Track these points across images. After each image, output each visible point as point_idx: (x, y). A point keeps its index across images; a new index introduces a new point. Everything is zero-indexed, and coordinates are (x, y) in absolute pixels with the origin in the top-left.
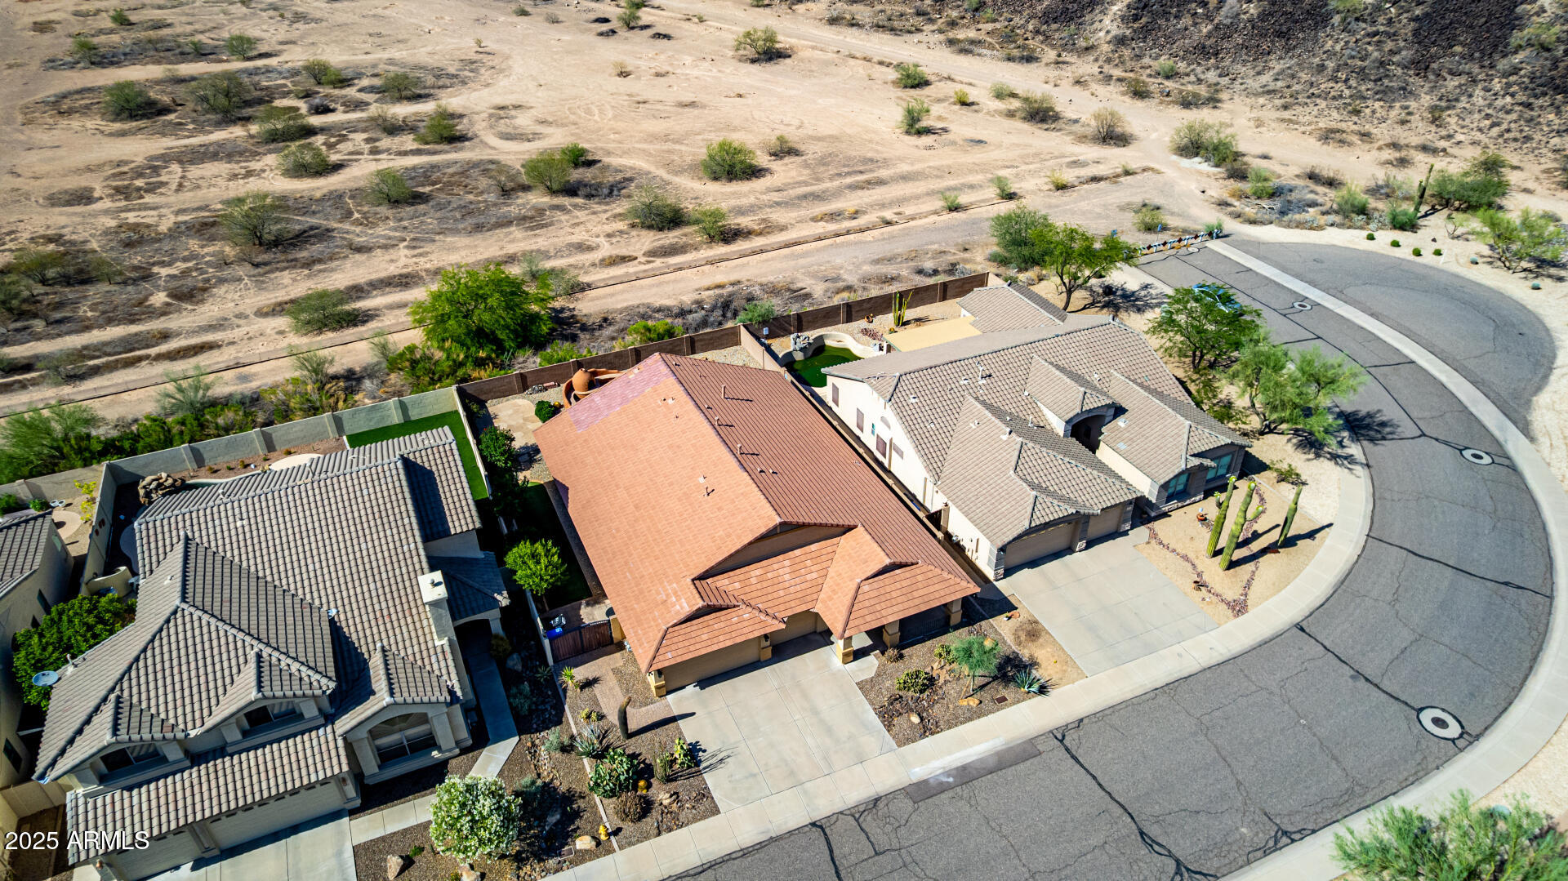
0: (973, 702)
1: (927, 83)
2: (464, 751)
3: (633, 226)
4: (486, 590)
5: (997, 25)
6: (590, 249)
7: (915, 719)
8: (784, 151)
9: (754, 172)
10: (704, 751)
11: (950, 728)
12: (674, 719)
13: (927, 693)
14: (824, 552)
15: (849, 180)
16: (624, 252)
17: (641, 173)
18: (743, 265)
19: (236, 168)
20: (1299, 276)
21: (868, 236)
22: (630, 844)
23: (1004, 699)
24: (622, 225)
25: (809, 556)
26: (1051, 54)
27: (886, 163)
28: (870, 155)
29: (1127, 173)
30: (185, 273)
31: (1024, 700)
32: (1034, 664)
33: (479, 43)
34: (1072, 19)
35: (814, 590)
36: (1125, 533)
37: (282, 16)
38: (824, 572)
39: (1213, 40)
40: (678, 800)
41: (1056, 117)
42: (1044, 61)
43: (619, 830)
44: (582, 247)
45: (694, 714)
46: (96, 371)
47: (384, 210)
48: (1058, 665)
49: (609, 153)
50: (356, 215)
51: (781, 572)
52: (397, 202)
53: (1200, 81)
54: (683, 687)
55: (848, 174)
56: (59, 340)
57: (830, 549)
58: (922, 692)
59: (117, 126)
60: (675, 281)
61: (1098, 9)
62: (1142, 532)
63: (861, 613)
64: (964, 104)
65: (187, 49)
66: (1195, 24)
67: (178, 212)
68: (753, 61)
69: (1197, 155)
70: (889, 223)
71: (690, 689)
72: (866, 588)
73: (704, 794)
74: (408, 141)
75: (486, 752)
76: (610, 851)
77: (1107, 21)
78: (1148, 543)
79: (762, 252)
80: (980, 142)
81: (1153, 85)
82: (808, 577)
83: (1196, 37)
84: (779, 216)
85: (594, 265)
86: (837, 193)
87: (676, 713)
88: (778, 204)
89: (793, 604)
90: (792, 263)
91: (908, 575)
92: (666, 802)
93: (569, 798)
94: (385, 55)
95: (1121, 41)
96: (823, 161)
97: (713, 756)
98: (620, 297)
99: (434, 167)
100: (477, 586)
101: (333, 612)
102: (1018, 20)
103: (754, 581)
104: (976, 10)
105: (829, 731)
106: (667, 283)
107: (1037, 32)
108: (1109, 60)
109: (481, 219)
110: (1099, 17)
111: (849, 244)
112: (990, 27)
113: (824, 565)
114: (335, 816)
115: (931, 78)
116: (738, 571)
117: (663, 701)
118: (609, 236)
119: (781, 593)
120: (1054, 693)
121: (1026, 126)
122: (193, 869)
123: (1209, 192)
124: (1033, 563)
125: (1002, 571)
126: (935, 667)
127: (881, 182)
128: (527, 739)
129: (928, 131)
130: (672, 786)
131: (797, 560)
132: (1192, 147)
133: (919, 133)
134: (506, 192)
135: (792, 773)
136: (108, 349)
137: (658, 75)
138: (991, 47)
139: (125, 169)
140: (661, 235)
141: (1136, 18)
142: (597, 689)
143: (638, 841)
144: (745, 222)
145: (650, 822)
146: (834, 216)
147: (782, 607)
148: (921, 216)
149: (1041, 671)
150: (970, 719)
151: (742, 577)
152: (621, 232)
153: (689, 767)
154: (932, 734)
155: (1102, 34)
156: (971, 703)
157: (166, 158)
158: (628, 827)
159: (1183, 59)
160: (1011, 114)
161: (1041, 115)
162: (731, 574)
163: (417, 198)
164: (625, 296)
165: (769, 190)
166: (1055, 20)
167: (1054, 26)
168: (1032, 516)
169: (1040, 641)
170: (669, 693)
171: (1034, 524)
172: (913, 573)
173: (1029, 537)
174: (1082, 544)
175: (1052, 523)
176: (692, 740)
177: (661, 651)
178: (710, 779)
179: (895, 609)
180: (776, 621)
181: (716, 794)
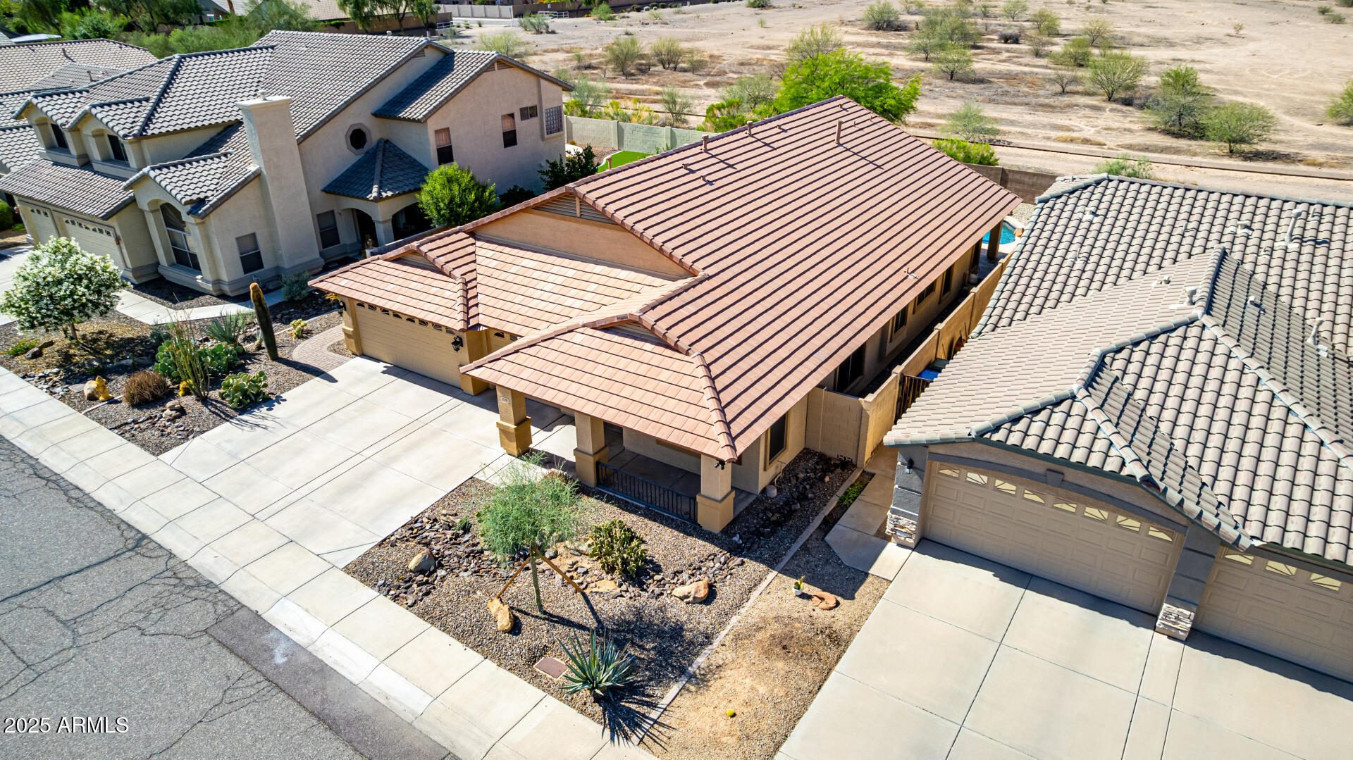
0: (503, 621)
3: (1151, 130)
4: (376, 181)
6: (1068, 130)
10: (270, 409)
11: (421, 615)
12: (317, 372)
14: (628, 286)
16: (1098, 139)
23: (557, 671)
31: (569, 701)
33: (1241, 26)
38: (593, 308)
40: (173, 419)
43: (119, 401)
44: (1061, 128)
45: (335, 382)
48: (724, 722)
51: (550, 278)
63: (523, 359)
71: (381, 366)
72: (578, 336)
73: (189, 435)
76: (80, 411)
87: (331, 373)
92: (168, 412)
100: (377, 175)
103: (514, 269)
105: (351, 488)
117: (349, 358)
118: (1107, 129)
119: (518, 299)
120: (629, 748)
125: (909, 525)
130: (194, 406)
134: (1063, 93)
143: (99, 420)
147: (493, 313)
149: (686, 700)
150: (460, 637)
153: (234, 408)
154: (395, 597)
156: (499, 618)
158: (125, 404)
168: (1015, 420)
169: (780, 665)
170: (363, 355)
171: (996, 437)
172: (667, 363)
173: (1018, 496)
174: (1180, 616)
175: (1071, 475)
176: (284, 396)
177: (346, 274)
178: (220, 429)
179: (574, 388)
180: (460, 317)
181: (192, 442)
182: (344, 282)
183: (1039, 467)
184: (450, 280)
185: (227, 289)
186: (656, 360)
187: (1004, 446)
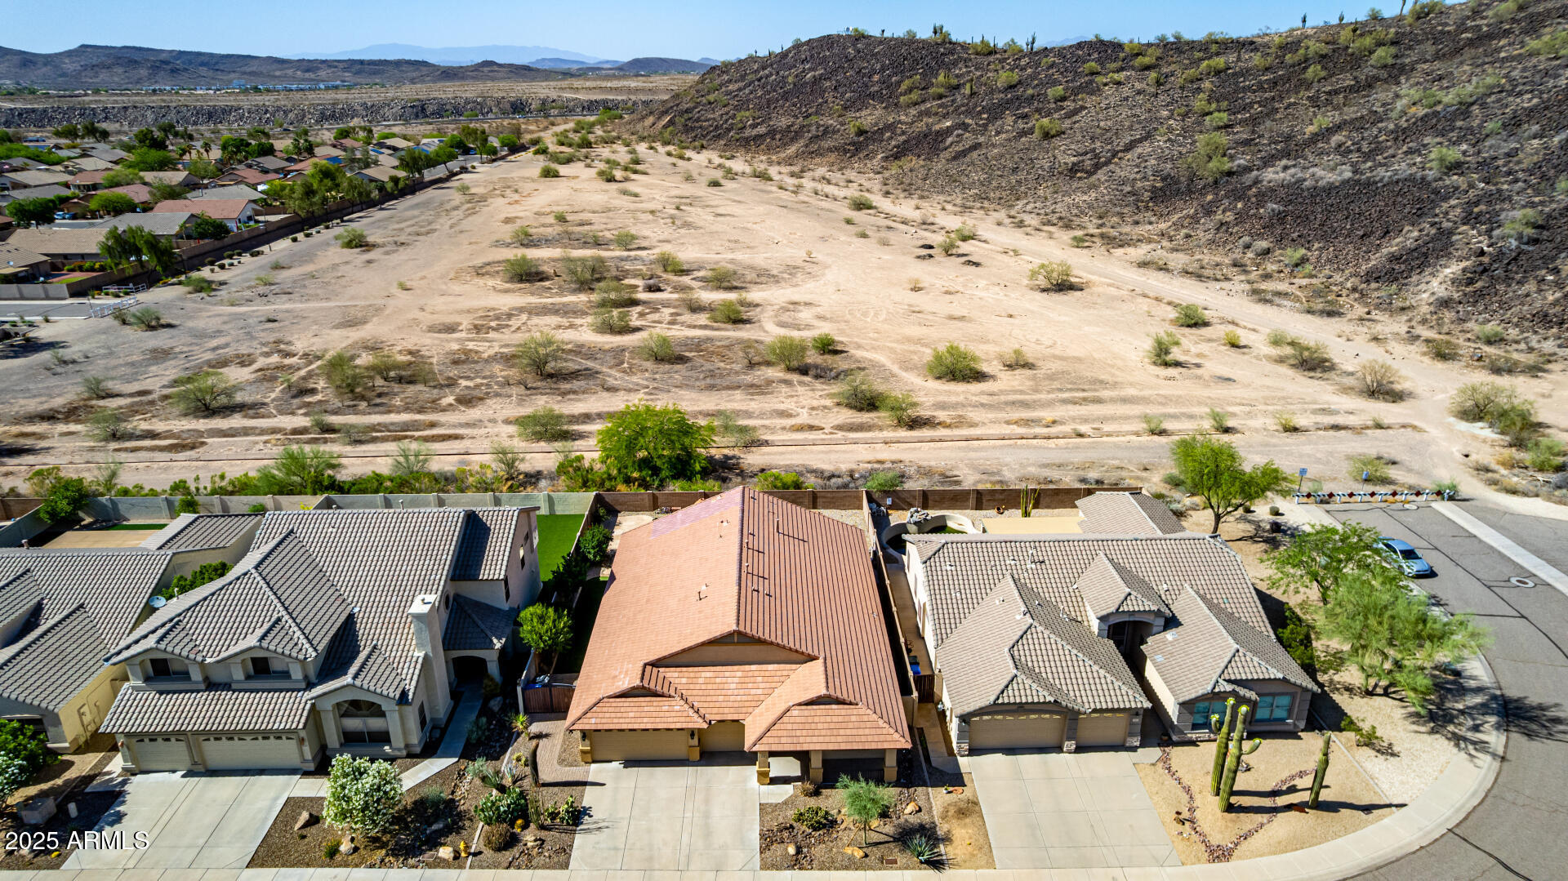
0: (859, 854)
1: (1206, 324)
2: (410, 756)
3: (838, 404)
4: (489, 633)
5: (1314, 281)
6: (790, 416)
7: (792, 850)
8: (1018, 363)
9: (979, 376)
10: (591, 816)
11: (821, 869)
12: (585, 784)
13: (821, 832)
14: (779, 673)
15: (1066, 395)
16: (816, 423)
17: (875, 365)
18: (915, 449)
19: (565, 321)
20: (1538, 553)
21: (1052, 443)
22: (481, 867)
23: (895, 862)
24: (828, 402)
25: (762, 673)
26: (1360, 310)
27: (1115, 385)
28: (1102, 377)
29: (1379, 426)
30: (477, 386)
31: (913, 868)
32: (947, 839)
33: (809, 254)
34: (1396, 279)
35: (753, 704)
36: (1134, 749)
37: (673, 223)
38: (770, 691)
39: (1558, 309)
40: (541, 846)
41: (1332, 368)
42: (1349, 316)
43: (480, 853)
44: (784, 414)
45: (604, 785)
46: (374, 440)
47: (649, 365)
48: (970, 848)
49: (859, 346)
50: (626, 365)
51: (730, 680)
52: (662, 360)
53: (1531, 350)
54: (610, 762)
55: (1071, 390)
56: (368, 417)
57: (785, 673)
58: (815, 829)
59: (508, 285)
60: (845, 452)
61: (1428, 270)
62: (1155, 753)
63: (780, 733)
64: (1234, 345)
65: (589, 240)
66: (1540, 291)
67: (501, 347)
68: (1044, 290)
69: (1481, 419)
70: (1081, 435)
71: (615, 765)
72: (795, 712)
73: (565, 851)
74: (702, 319)
75: (427, 762)
76: (461, 867)
77: (1435, 283)
78: (1153, 765)
79: (940, 441)
80: (1229, 379)
81: (1465, 348)
82: (753, 692)
83: (1538, 304)
84: (974, 415)
85: (784, 428)
86: (1049, 404)
87: (590, 779)
88: (982, 405)
89: (726, 710)
90: (962, 454)
91: (843, 712)
92: (530, 844)
93: (461, 816)
94: (730, 256)
95: (1445, 303)
96: (1051, 377)
97: (595, 823)
98: (788, 456)
99: (709, 339)
100: (483, 627)
101: (356, 610)
102: (1338, 278)
103: (701, 681)
104: (1297, 265)
105: (708, 834)
106: (837, 452)
107: (1354, 290)
108: (1424, 322)
109: (718, 381)
110: (1428, 279)
111: (1028, 447)
112: (1305, 282)
113: (773, 685)
114: (292, 771)
115: (1214, 321)
116: (691, 669)
117: (586, 767)
118: (813, 409)
119: (721, 698)
120: (948, 873)
121: (1291, 372)
122: (183, 776)
123: (1473, 457)
124: (1011, 751)
125: (966, 746)
126: (843, 811)
127: (1098, 401)
128: (464, 763)
129: (1177, 364)
130: (543, 834)
131: (750, 674)
132: (1476, 412)
133: (1166, 364)
134: (752, 365)
135: (650, 859)
136: (391, 428)
137: (948, 293)
138: (1297, 299)
139: (491, 314)
140: (859, 414)
141: (1470, 282)
142: (543, 742)
143: (488, 867)
144: (942, 415)
145: (508, 855)
146: (1027, 422)
147: (715, 711)
148: (1118, 434)
149: (949, 848)
150: (847, 868)
151: (692, 675)
152: (825, 407)
153: (568, 824)
154: (800, 869)
155: (1425, 296)
156: (856, 853)
157: (521, 310)
158: (488, 853)
159: (1517, 325)
160: (1281, 360)
161: (1312, 363)
162: (684, 669)
163: (681, 359)
164: (794, 456)
165: (982, 393)
166: (1377, 279)
167: (1374, 285)
168: (1002, 692)
169: (967, 820)
170: (594, 762)
171: (1000, 701)
172: (849, 712)
173: (1004, 719)
174: (1070, 745)
175: (1026, 707)
176: (585, 804)
177: (588, 715)
178: (579, 839)
179: (815, 739)
180: (700, 720)
181: (575, 854)
182: (593, 721)
183: (1015, 707)
184: (670, 699)
187: (1003, 704)
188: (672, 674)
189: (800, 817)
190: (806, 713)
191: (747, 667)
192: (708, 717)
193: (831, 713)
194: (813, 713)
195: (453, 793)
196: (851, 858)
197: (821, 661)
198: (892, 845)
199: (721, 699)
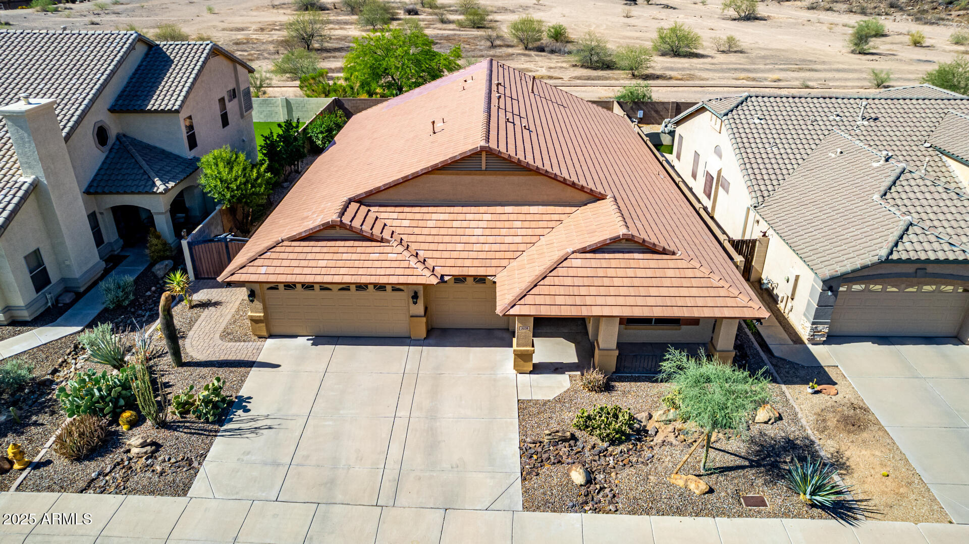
0: (698, 486)
3: (574, 66)
4: (152, 174)
6: (530, 71)
7: (578, 476)
8: (730, 50)
9: (697, 56)
10: (247, 410)
11: (633, 513)
12: (251, 364)
13: (623, 447)
15: (782, 67)
16: (555, 75)
21: (784, 91)
22: (36, 487)
23: (761, 502)
27: (824, 63)
28: (809, 59)
31: (798, 516)
32: (840, 466)
33: (538, 2)
35: (507, 255)
38: (534, 239)
40: (152, 455)
45: (278, 366)
48: (888, 482)
51: (473, 224)
54: (295, 336)
55: (785, 64)
58: (613, 443)
63: (553, 290)
67: (279, 37)
68: (734, 20)
70: (809, 87)
71: (302, 341)
72: (576, 262)
73: (191, 464)
74: (451, 26)
75: (35, 331)
79: (676, 87)
80: (929, 61)
82: (509, 240)
84: (701, 74)
86: (767, 71)
87: (260, 359)
88: (708, 69)
89: (467, 262)
92: (135, 451)
96: (764, 57)
97: (253, 420)
99: (457, 35)
103: (430, 224)
105: (432, 444)
115: (890, 34)
117: (259, 343)
118: (551, 68)
120: (866, 526)
125: (824, 329)
126: (656, 416)
128: (88, 333)
129: (874, 54)
130: (162, 435)
131: (503, 217)
134: (494, 47)
135: (331, 483)
137: (654, 19)
140: (594, 72)
142: (207, 313)
143: (50, 489)
144: (672, 74)
145: (92, 468)
147: (450, 263)
150: (680, 513)
152: (562, 67)
153: (206, 422)
154: (595, 510)
156: (692, 486)
158: (61, 463)
165: (704, 64)
168: (897, 243)
169: (865, 435)
170: (271, 336)
171: (892, 257)
172: (662, 264)
173: (884, 290)
175: (930, 269)
176: (243, 392)
177: (256, 263)
178: (220, 446)
179: (611, 301)
180: (427, 273)
181: (208, 468)
182: (265, 270)
183: (911, 269)
184: (382, 244)
185: (26, 315)
186: (653, 264)
187: (900, 261)
188: (388, 215)
189: (587, 423)
190: (594, 263)
191: (499, 209)
192: (439, 271)
193: (633, 263)
194: (604, 263)
195: (55, 371)
196: (685, 494)
197: (609, 201)
198: (750, 473)
199: (459, 247)
